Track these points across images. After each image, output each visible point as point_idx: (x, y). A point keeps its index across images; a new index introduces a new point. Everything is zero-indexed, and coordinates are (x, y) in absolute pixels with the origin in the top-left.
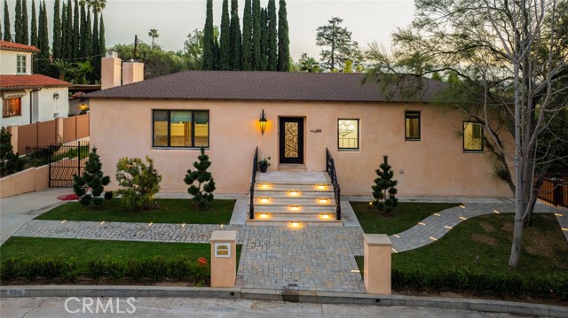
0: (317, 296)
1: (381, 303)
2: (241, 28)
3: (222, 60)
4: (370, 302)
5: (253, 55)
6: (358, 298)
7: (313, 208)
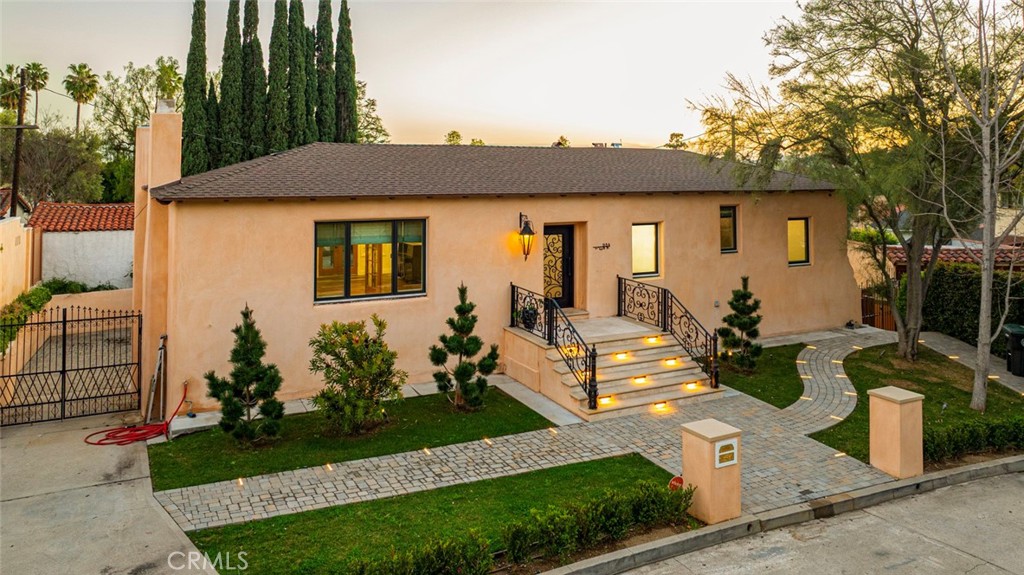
0: (853, 499)
1: (922, 488)
2: (266, 65)
3: (226, 127)
4: (910, 490)
5: (292, 119)
6: (897, 489)
7: (665, 375)
